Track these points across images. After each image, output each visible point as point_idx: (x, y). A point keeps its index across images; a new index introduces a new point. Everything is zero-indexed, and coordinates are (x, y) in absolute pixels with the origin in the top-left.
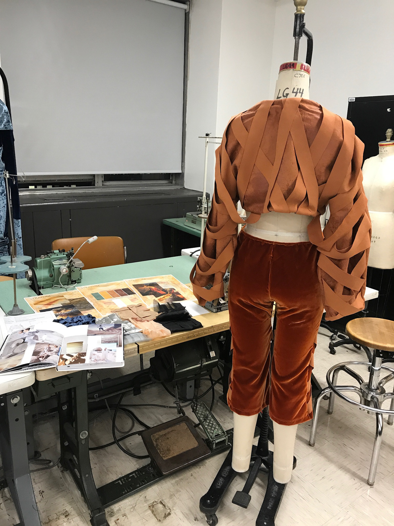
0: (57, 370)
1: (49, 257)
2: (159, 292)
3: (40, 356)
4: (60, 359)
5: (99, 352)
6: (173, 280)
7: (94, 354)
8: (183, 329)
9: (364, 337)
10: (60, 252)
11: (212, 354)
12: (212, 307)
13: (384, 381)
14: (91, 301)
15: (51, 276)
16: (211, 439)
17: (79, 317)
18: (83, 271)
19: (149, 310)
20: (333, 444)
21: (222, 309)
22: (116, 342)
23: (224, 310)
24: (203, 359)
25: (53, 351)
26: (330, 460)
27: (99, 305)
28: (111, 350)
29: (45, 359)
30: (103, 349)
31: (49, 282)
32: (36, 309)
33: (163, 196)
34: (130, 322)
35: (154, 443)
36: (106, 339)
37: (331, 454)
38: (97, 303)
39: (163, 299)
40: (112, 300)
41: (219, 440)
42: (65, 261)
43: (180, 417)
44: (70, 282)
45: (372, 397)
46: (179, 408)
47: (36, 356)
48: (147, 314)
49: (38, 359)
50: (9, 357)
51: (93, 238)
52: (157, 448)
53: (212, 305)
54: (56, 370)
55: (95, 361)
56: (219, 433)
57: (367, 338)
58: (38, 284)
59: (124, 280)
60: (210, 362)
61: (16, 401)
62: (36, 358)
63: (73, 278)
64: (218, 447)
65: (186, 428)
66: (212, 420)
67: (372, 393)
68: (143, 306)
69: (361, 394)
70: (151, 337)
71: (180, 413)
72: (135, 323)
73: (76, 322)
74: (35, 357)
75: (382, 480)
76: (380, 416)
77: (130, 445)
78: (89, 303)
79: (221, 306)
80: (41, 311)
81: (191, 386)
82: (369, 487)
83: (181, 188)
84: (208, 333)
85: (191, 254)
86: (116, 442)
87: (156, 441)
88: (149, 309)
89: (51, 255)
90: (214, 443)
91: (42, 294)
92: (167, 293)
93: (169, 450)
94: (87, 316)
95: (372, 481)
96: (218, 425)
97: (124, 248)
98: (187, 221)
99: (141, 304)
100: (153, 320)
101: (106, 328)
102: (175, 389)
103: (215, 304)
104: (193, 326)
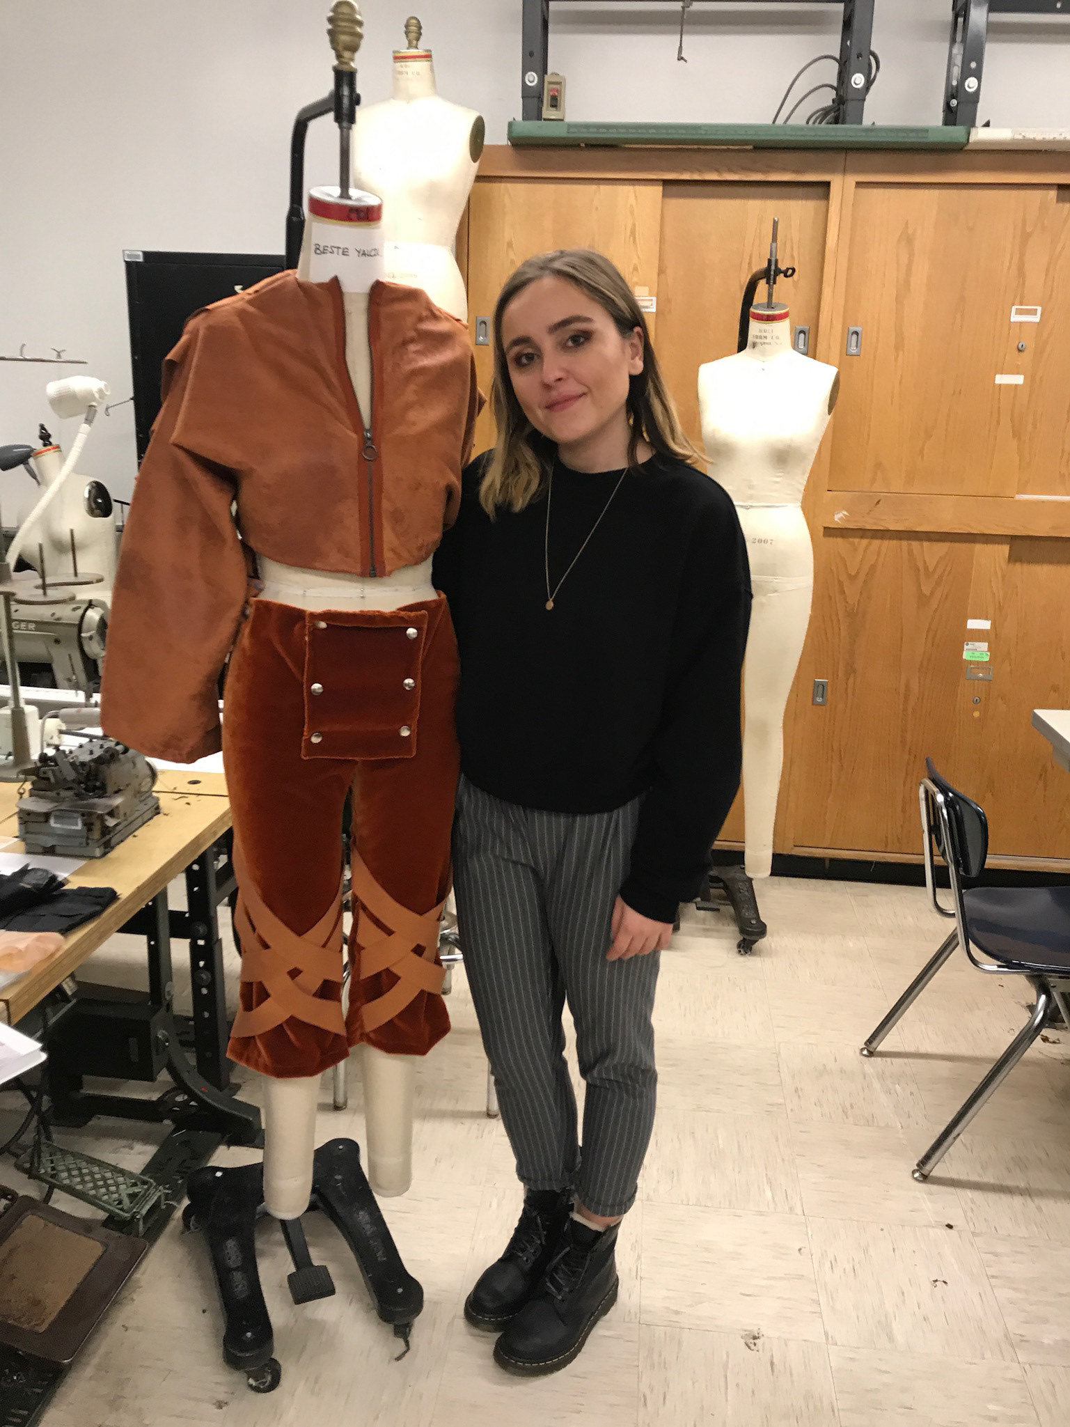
16: (126, 1215)
21: (114, 841)
23: (118, 844)
41: (148, 1207)
43: (7, 1207)
56: (136, 1191)
60: (61, 1013)
64: (149, 1225)
65: (41, 1226)
66: (96, 1169)
70: (11, 968)
79: (110, 836)
90: (137, 1220)
93: (36, 1303)
96: (119, 1175)
103: (96, 834)
104: (98, 904)
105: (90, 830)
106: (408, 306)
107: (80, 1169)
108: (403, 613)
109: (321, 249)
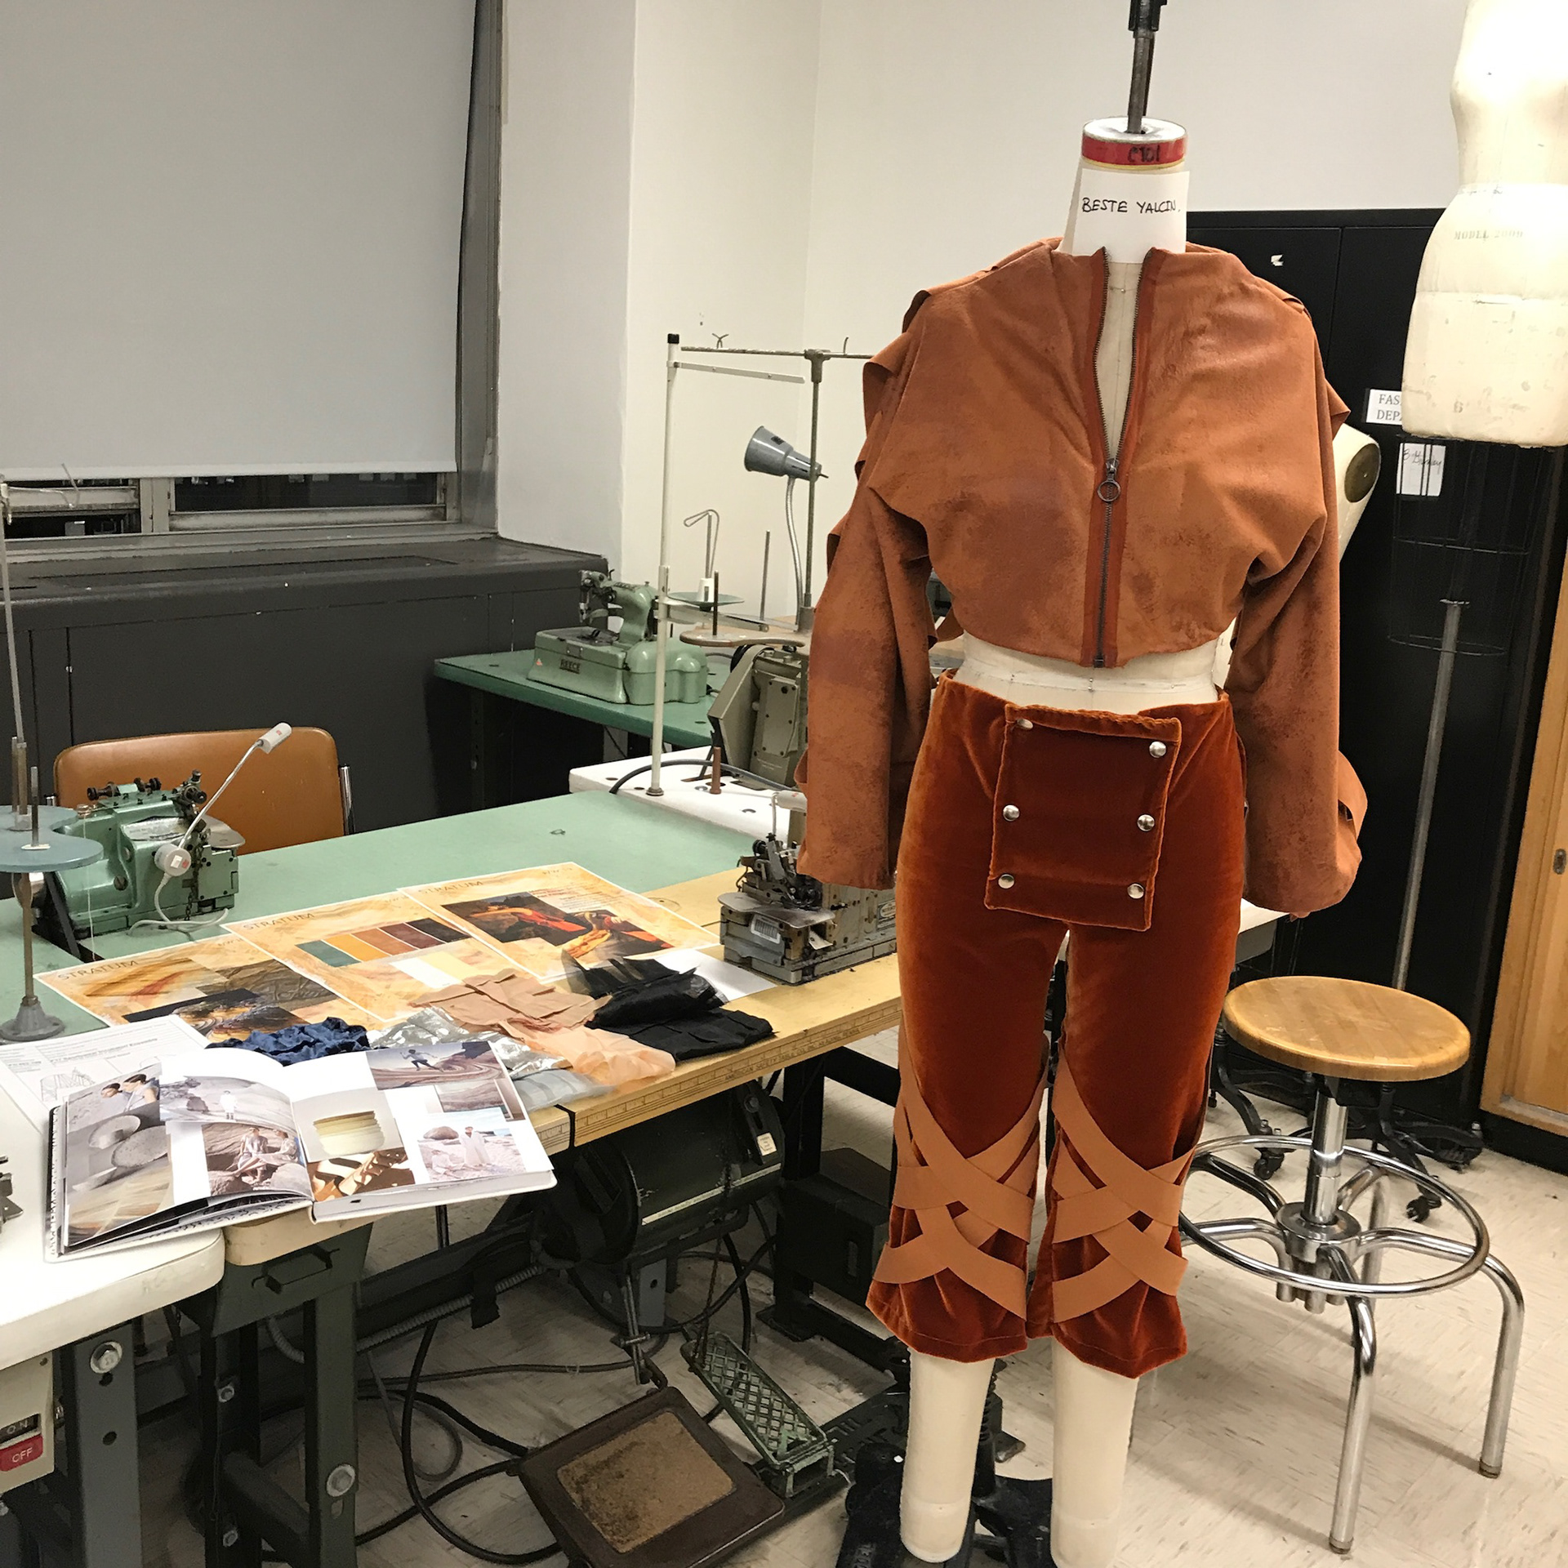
0: (314, 1219)
1: (110, 811)
2: (556, 924)
3: (239, 1169)
4: (311, 1178)
5: (448, 1141)
6: (589, 883)
7: (436, 1152)
8: (708, 1046)
9: (1293, 1041)
10: (141, 789)
11: (767, 1145)
12: (783, 964)
13: (1346, 1196)
14: (312, 972)
15: (121, 885)
16: (775, 1461)
17: (297, 1031)
18: (242, 860)
19: (551, 991)
20: (1192, 1433)
21: (818, 970)
22: (497, 1103)
23: (822, 975)
24: (733, 1166)
25: (278, 1149)
26: (1194, 1487)
27: (351, 984)
28: (492, 1133)
29: (263, 1179)
30: (461, 1132)
31: (114, 909)
32: (106, 1011)
33: (427, 571)
34: (507, 1034)
35: (574, 1495)
36: (453, 1097)
37: (1191, 1466)
38: (340, 978)
39: (584, 948)
40: (393, 964)
41: (804, 1464)
42: (170, 823)
43: (650, 1394)
44: (195, 906)
45: (1323, 1253)
46: (642, 1362)
47: (223, 1170)
48: (549, 1004)
49: (238, 1179)
50: (106, 1183)
51: (278, 732)
52: (587, 1515)
53: (784, 957)
54: (311, 1218)
55: (451, 1173)
56: (801, 1439)
57: (1308, 1044)
58: (71, 921)
59: (400, 890)
60: (753, 1177)
61: (109, 1362)
62: (231, 1178)
63: (206, 893)
64: (804, 1487)
65: (678, 1431)
66: (766, 1392)
67: (1318, 1236)
68: (523, 980)
69: (1282, 1245)
70: (604, 1080)
71: (644, 1381)
72: (526, 1038)
73: (297, 1049)
74: (224, 1176)
75: (1375, 1530)
76: (1362, 1308)
77: (466, 1521)
78: (303, 978)
79: (815, 961)
80: (133, 1018)
81: (654, 1283)
82: (1337, 1557)
83: (483, 536)
84: (793, 1057)
85: (612, 784)
86: (423, 1506)
87: (579, 1490)
88: (549, 987)
89: (115, 804)
90: (788, 1474)
91: (99, 958)
92: (591, 929)
93: (632, 1517)
94: (324, 1024)
95: (1347, 1536)
96: (790, 1411)
97: (340, 773)
98: (539, 662)
99: (512, 970)
100: (586, 1026)
101: (438, 1060)
102: (624, 1289)
103: (794, 955)
104: (742, 1035)
105: (787, 947)
106: (1199, 281)
107: (748, 1384)
108: (1141, 719)
109: (1091, 204)
